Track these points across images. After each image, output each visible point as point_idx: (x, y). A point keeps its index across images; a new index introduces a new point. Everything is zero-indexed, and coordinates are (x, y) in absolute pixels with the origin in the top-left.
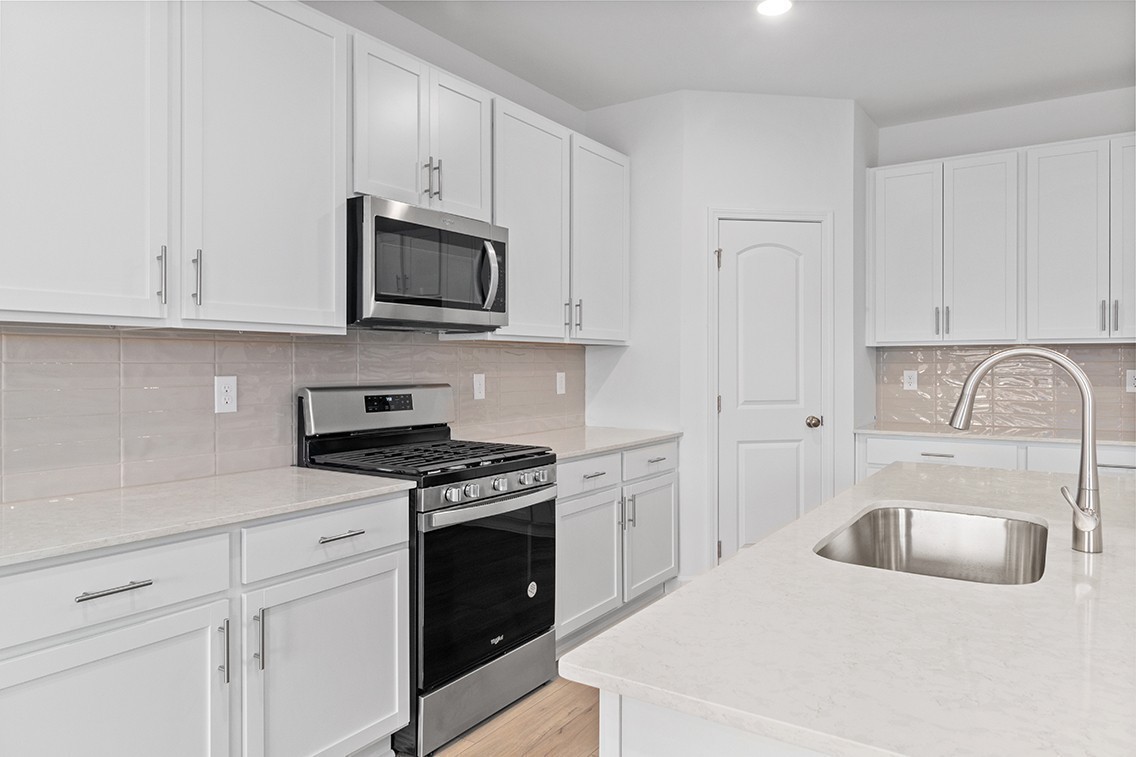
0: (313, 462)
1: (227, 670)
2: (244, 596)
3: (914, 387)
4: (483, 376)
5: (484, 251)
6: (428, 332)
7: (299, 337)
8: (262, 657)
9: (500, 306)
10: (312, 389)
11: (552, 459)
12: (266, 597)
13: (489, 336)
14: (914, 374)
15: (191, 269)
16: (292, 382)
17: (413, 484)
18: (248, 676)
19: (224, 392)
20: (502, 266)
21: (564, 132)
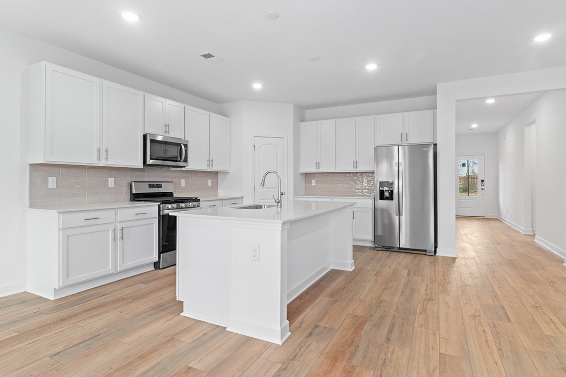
0: (134, 200)
1: (115, 239)
2: (118, 225)
3: (315, 184)
4: (184, 180)
5: (181, 147)
6: (167, 168)
7: (130, 168)
8: (122, 238)
9: (186, 161)
10: (134, 182)
11: (199, 200)
12: (124, 225)
13: (183, 169)
14: (315, 181)
15: (105, 153)
16: (129, 180)
17: (159, 204)
18: (119, 242)
19: (111, 182)
20: (186, 151)
21: (207, 113)
